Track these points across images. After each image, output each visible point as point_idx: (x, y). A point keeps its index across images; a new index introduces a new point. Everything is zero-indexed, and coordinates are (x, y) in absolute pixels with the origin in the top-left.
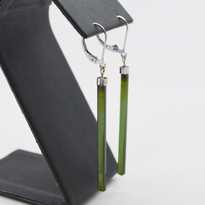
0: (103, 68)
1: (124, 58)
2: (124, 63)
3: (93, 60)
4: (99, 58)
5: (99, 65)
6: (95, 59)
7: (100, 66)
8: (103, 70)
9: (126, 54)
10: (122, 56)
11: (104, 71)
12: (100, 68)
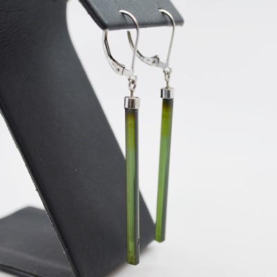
0: (133, 82)
1: (167, 74)
2: (167, 83)
3: (119, 70)
4: (128, 67)
5: (127, 78)
6: (121, 69)
7: (129, 80)
8: (132, 86)
9: (170, 69)
10: (164, 72)
11: (134, 87)
12: (128, 82)
